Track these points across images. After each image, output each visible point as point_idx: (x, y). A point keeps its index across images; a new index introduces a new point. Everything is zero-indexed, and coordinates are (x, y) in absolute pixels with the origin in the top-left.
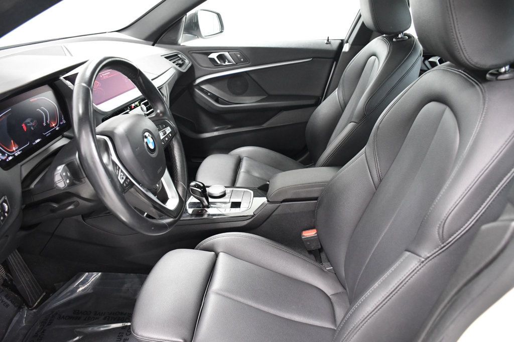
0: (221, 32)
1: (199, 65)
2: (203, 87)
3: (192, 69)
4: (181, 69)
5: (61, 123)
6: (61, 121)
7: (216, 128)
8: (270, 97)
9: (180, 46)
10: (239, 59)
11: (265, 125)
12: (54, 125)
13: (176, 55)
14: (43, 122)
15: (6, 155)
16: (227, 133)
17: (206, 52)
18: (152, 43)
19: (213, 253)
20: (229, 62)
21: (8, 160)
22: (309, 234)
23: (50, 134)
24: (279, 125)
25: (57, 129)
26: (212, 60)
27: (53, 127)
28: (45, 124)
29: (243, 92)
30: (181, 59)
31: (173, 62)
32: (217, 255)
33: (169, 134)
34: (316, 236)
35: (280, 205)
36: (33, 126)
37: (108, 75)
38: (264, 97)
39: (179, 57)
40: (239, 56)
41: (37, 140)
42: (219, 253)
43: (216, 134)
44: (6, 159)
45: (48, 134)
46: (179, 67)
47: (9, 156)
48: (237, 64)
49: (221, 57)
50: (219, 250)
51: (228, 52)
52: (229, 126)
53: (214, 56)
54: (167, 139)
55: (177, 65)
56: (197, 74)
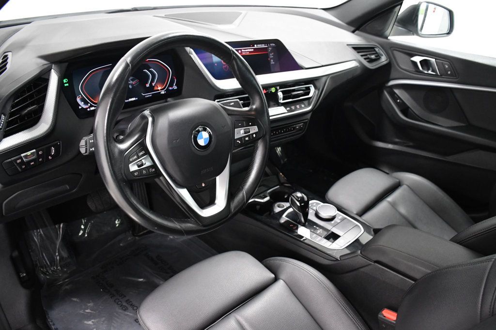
0: (448, 33)
1: (398, 65)
2: (396, 91)
3: (388, 67)
4: (370, 66)
5: (170, 88)
6: (171, 85)
7: (397, 140)
8: (469, 128)
9: (385, 40)
10: (446, 71)
11: (450, 159)
12: (159, 88)
13: (373, 48)
14: (147, 83)
15: (89, 104)
16: (403, 150)
17: (411, 52)
18: (353, 29)
19: (273, 276)
20: (433, 71)
21: (89, 110)
22: (389, 315)
23: (150, 96)
24: (467, 164)
25: (163, 92)
26: (415, 63)
27: (159, 90)
28: (148, 85)
29: (440, 110)
30: (377, 53)
31: (362, 56)
32: (276, 280)
33: (253, 134)
34: (393, 323)
35: (370, 264)
36: (132, 85)
37: (250, 52)
38: (464, 125)
39: (375, 50)
40: (447, 67)
41: (131, 98)
42: (279, 279)
43: (390, 146)
44: (87, 108)
45: (148, 95)
46: (368, 62)
47: (91, 106)
48: (441, 75)
49: (425, 63)
50: (282, 276)
51: (436, 59)
52: (411, 144)
53: (417, 59)
54: (247, 139)
55: (365, 59)
56: (393, 75)
